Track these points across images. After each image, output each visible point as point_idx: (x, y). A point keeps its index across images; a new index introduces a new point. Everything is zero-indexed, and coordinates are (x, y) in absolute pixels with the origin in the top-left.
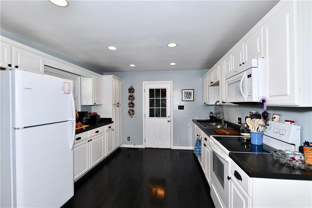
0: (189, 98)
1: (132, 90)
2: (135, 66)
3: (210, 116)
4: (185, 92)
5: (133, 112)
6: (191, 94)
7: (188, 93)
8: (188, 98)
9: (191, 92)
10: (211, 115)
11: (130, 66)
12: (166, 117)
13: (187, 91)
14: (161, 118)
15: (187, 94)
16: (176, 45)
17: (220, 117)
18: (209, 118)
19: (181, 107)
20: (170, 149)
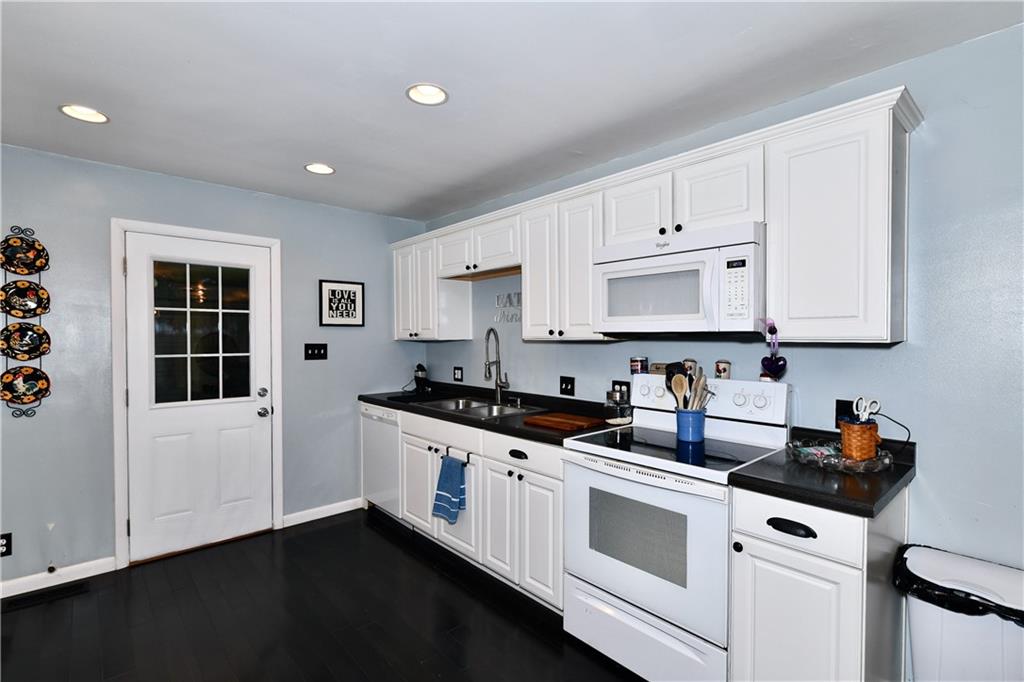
0: (348, 316)
1: (31, 255)
2: (102, 119)
3: (417, 379)
4: (333, 292)
5: (41, 384)
6: (354, 301)
7: (343, 297)
8: (342, 315)
9: (354, 293)
10: (420, 374)
11: (66, 110)
12: (248, 394)
13: (337, 287)
14: (221, 400)
15: (340, 300)
16: (441, 97)
17: (461, 380)
18: (412, 387)
19: (315, 352)
20: (270, 532)
